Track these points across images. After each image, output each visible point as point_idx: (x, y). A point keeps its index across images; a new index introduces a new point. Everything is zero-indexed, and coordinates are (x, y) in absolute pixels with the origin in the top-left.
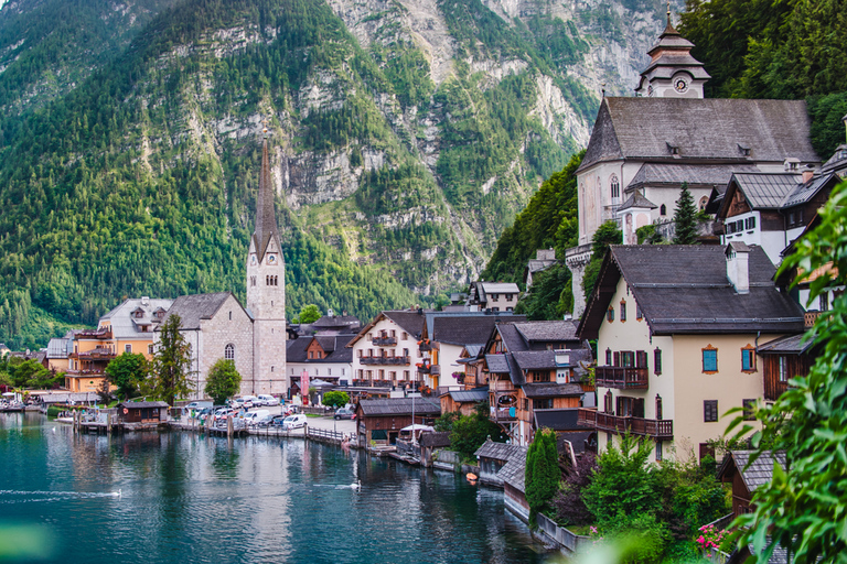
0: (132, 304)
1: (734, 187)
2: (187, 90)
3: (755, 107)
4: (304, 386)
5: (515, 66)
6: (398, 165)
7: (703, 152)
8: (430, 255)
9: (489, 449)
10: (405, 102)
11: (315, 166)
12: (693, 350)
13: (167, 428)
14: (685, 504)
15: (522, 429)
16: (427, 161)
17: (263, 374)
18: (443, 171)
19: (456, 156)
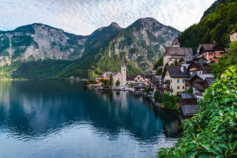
0: (106, 73)
1: (182, 58)
2: (115, 46)
3: (186, 49)
4: (128, 84)
5: (157, 43)
6: (142, 55)
7: (179, 54)
8: (146, 67)
9: (151, 92)
10: (143, 47)
11: (132, 56)
12: (176, 80)
13: (110, 89)
14: (174, 100)
15: (155, 90)
16: (146, 55)
17: (123, 82)
18: (148, 56)
19: (150, 54)
